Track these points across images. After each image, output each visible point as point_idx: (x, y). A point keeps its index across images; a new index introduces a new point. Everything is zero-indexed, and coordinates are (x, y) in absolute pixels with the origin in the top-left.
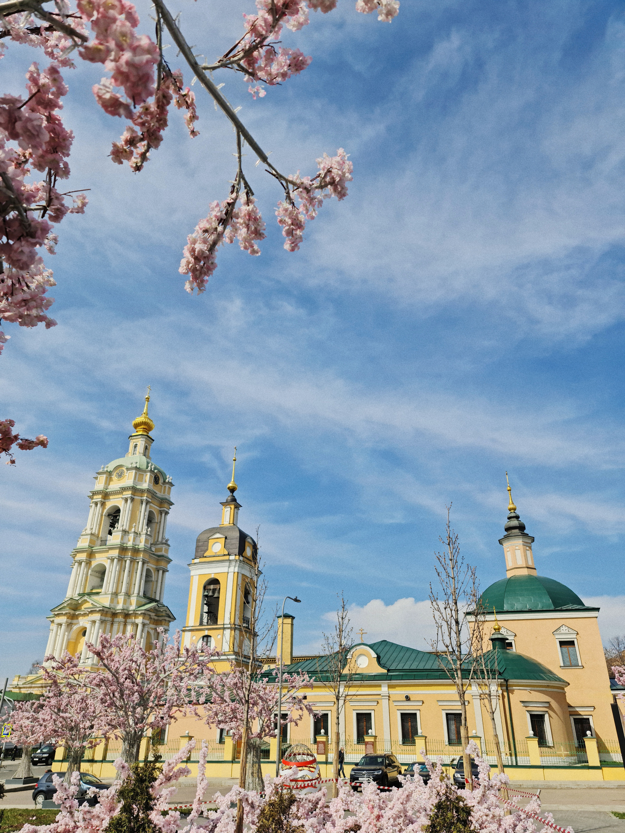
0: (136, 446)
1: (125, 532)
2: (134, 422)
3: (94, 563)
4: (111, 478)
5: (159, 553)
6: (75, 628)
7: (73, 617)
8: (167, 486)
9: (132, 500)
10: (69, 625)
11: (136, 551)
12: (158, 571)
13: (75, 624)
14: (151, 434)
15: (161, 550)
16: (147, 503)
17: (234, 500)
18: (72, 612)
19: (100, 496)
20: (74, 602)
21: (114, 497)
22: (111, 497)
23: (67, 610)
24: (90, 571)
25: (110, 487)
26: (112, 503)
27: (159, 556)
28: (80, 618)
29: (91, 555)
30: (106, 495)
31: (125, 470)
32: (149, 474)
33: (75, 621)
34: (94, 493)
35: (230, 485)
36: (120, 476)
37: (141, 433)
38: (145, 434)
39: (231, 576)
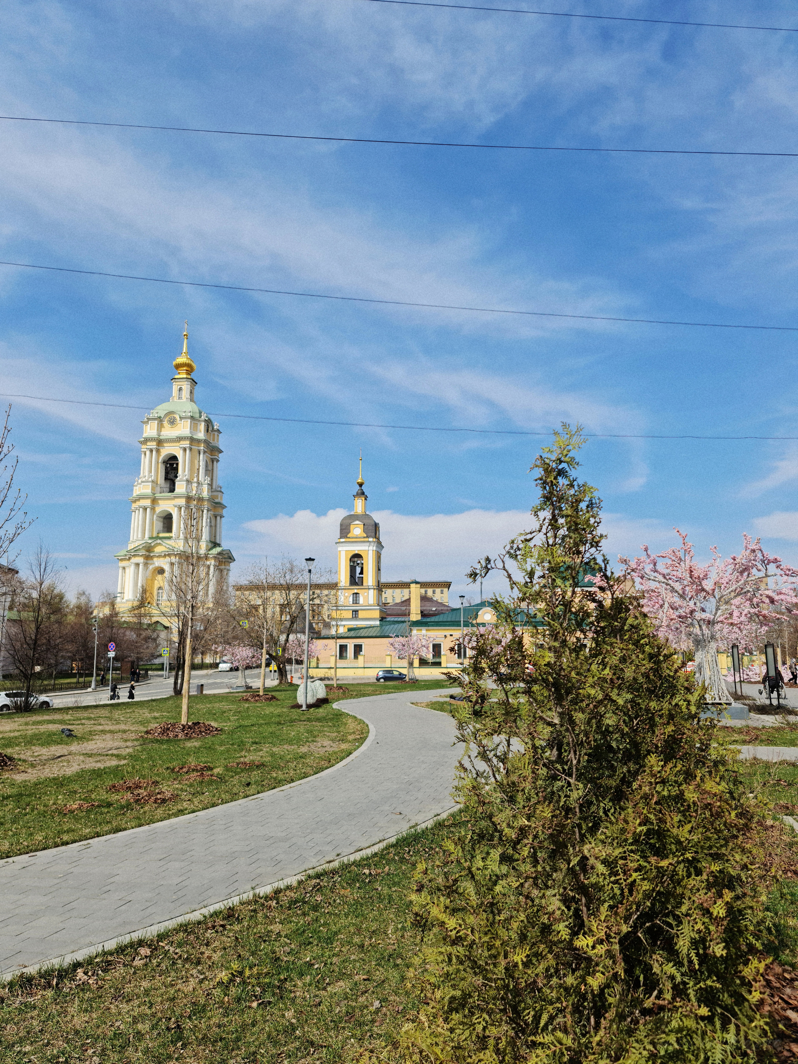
0: (180, 389)
1: (189, 482)
2: (174, 363)
3: (158, 510)
4: (162, 424)
5: (216, 501)
6: (151, 567)
7: (148, 558)
8: (216, 433)
9: (191, 449)
10: (146, 564)
11: (200, 499)
12: (216, 517)
13: (151, 564)
14: (193, 376)
15: (217, 497)
16: (205, 452)
17: (363, 493)
18: (147, 553)
19: (155, 443)
20: (148, 545)
21: (168, 445)
22: (165, 445)
23: (143, 552)
24: (155, 516)
25: (162, 433)
26: (167, 450)
27: (217, 503)
28: (155, 559)
29: (154, 501)
30: (160, 442)
31: (178, 418)
32: (203, 424)
33: (150, 562)
34: (147, 440)
35: (359, 481)
36: (172, 422)
37: (185, 376)
38: (189, 377)
39: (371, 552)
